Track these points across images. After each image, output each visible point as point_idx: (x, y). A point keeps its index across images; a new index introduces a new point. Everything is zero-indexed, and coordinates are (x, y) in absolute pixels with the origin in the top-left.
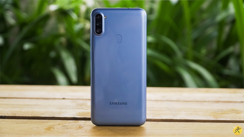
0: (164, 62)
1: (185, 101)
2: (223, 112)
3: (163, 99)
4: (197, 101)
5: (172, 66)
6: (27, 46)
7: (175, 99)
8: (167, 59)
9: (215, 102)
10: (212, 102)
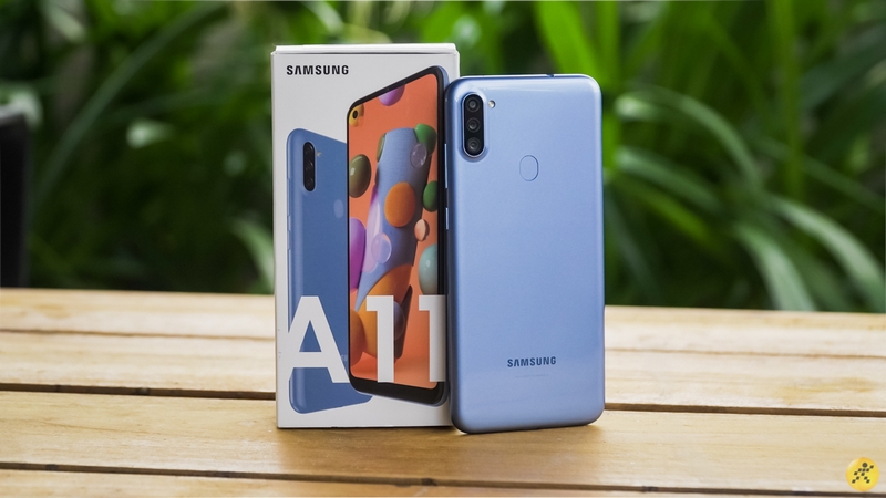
0: (687, 204)
1: (709, 353)
2: (818, 386)
3: (639, 346)
4: (752, 354)
5: (720, 219)
6: (141, 134)
7: (681, 345)
8: (699, 192)
9: (808, 356)
10: (798, 355)
